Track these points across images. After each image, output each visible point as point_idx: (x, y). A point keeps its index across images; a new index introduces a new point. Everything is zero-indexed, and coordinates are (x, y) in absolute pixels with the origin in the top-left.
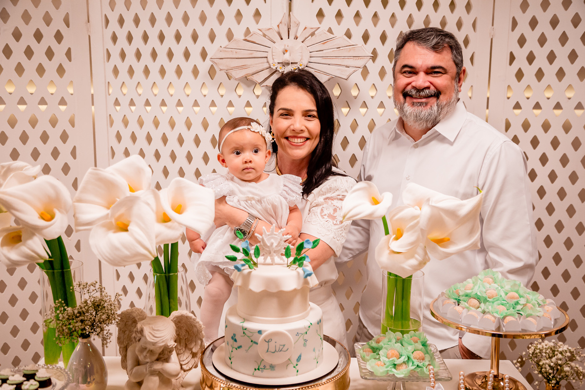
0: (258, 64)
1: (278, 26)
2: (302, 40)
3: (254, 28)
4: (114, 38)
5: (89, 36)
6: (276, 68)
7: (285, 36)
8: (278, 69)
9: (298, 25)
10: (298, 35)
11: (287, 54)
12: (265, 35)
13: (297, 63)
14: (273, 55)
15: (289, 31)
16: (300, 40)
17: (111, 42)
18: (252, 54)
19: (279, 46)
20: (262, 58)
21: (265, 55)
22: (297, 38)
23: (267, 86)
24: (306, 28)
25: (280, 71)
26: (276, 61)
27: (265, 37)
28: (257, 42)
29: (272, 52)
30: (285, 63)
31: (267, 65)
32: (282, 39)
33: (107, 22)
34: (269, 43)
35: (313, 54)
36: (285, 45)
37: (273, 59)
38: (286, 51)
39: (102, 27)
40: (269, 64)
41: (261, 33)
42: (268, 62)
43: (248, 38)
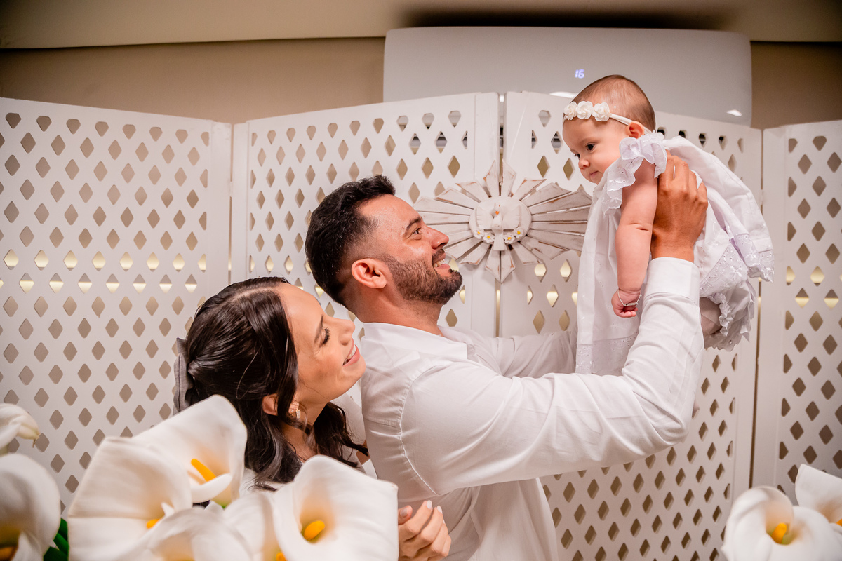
0: (456, 232)
1: (485, 178)
2: (520, 198)
3: (449, 181)
4: (261, 200)
5: (231, 198)
6: (482, 237)
7: (494, 191)
8: (485, 239)
9: (514, 176)
10: (513, 192)
11: (498, 218)
12: (464, 192)
13: (513, 230)
14: (476, 219)
15: (500, 186)
16: (516, 197)
17: (256, 205)
18: (446, 218)
19: (486, 206)
20: (461, 223)
21: (465, 219)
22: (512, 195)
23: (468, 263)
24: (525, 181)
25: (488, 242)
26: (482, 227)
27: (465, 194)
28: (454, 202)
29: (476, 215)
30: (496, 230)
31: (468, 234)
32: (490, 196)
33: (254, 180)
34: (471, 203)
35: (536, 218)
36: (495, 205)
37: (477, 225)
38: (497, 213)
39: (248, 187)
40: (472, 233)
41: (459, 189)
42: (470, 229)
43: (440, 196)
